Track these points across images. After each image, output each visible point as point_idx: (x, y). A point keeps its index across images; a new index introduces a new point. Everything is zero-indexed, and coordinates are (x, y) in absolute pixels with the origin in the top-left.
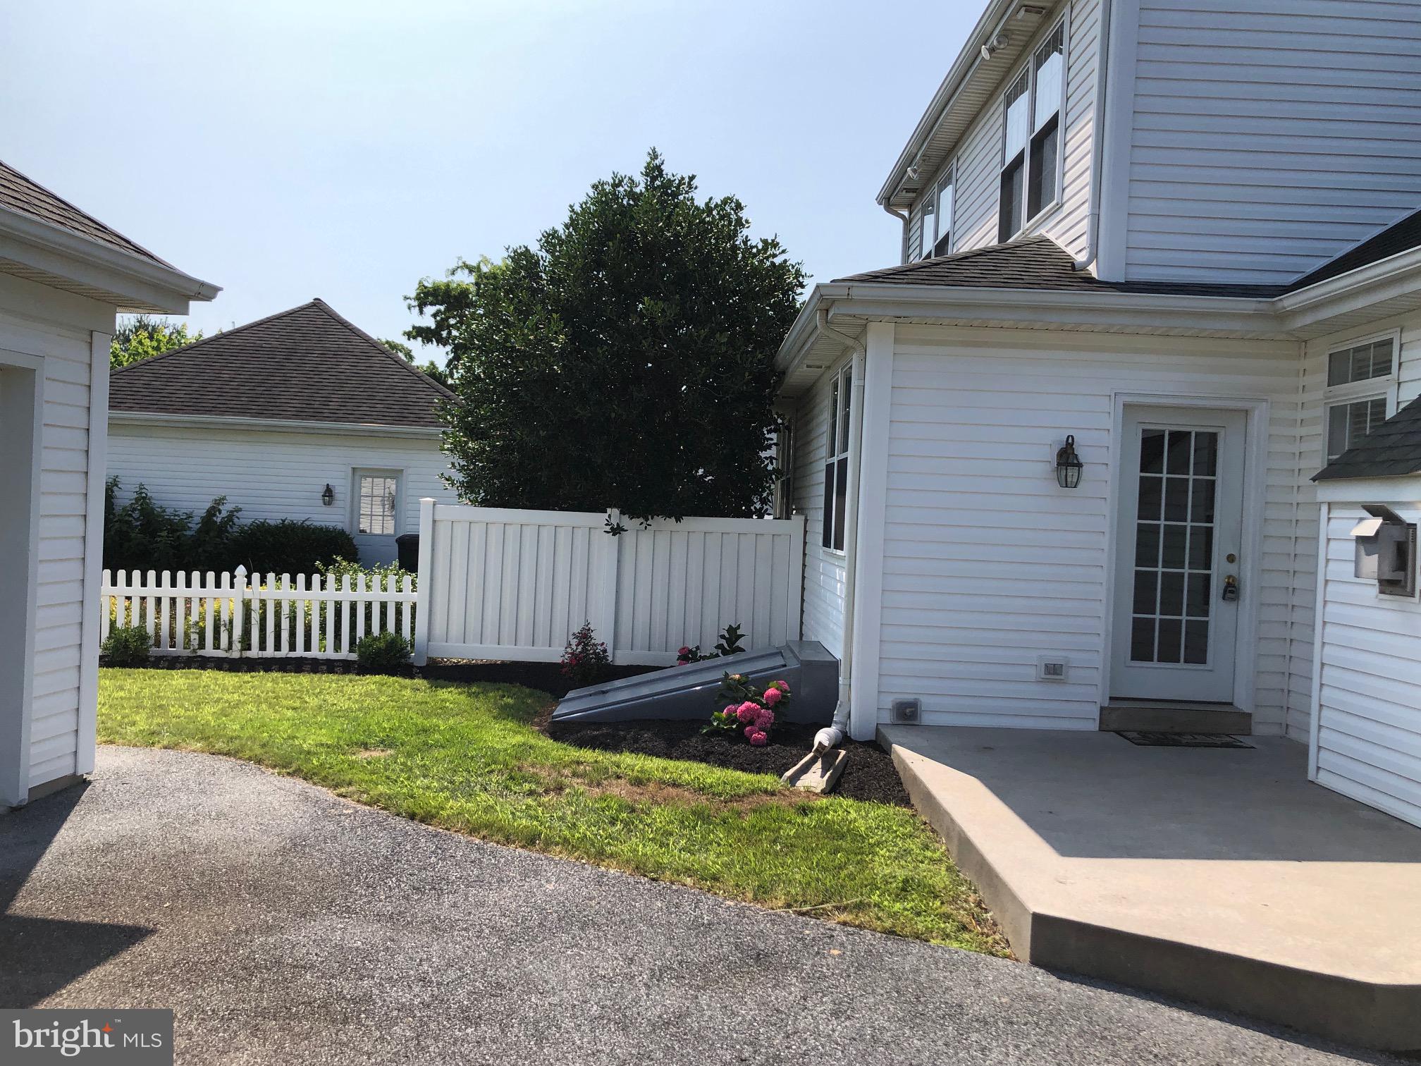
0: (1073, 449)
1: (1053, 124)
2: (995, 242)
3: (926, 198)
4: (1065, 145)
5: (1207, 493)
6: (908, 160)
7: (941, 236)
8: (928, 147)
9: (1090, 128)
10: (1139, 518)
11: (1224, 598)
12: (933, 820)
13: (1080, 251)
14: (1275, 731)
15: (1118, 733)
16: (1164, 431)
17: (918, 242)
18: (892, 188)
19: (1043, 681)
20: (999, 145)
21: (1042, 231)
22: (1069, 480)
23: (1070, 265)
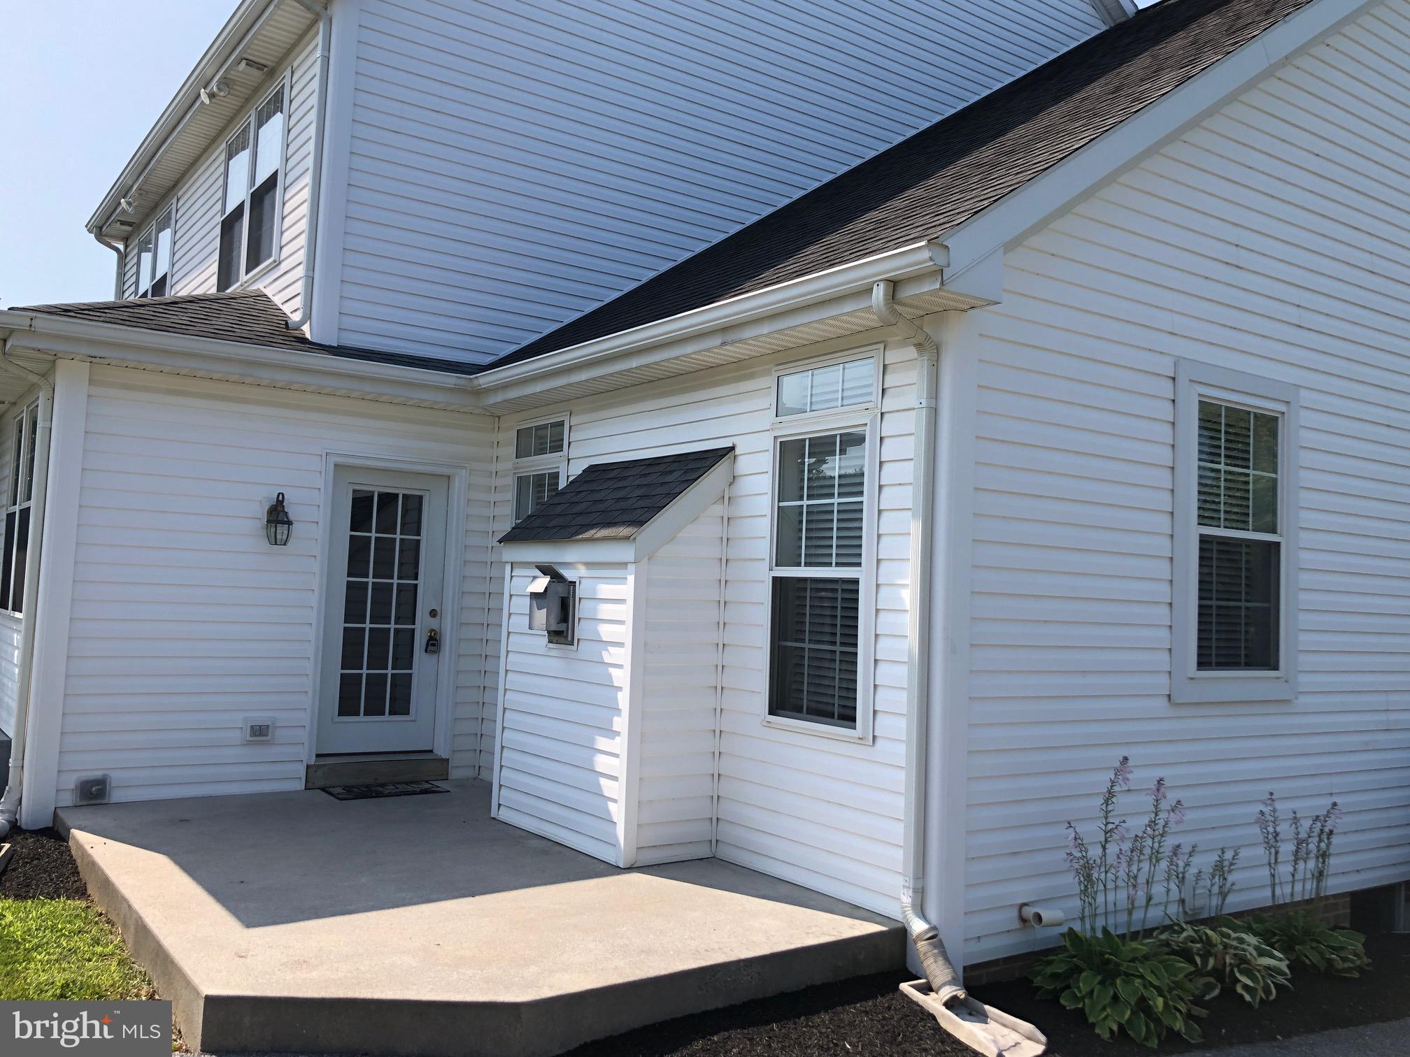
0: (284, 506)
1: (272, 182)
2: (214, 290)
3: (143, 234)
4: (284, 204)
5: (412, 552)
6: (121, 190)
7: (159, 276)
8: (145, 181)
9: (306, 194)
10: (349, 575)
11: (426, 652)
12: (109, 910)
13: (296, 310)
14: (470, 773)
15: (323, 789)
16: (374, 492)
17: (134, 279)
18: (105, 217)
19: (249, 743)
20: (220, 194)
21: (259, 286)
22: (279, 537)
23: (284, 323)
